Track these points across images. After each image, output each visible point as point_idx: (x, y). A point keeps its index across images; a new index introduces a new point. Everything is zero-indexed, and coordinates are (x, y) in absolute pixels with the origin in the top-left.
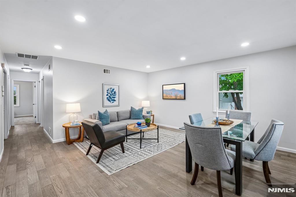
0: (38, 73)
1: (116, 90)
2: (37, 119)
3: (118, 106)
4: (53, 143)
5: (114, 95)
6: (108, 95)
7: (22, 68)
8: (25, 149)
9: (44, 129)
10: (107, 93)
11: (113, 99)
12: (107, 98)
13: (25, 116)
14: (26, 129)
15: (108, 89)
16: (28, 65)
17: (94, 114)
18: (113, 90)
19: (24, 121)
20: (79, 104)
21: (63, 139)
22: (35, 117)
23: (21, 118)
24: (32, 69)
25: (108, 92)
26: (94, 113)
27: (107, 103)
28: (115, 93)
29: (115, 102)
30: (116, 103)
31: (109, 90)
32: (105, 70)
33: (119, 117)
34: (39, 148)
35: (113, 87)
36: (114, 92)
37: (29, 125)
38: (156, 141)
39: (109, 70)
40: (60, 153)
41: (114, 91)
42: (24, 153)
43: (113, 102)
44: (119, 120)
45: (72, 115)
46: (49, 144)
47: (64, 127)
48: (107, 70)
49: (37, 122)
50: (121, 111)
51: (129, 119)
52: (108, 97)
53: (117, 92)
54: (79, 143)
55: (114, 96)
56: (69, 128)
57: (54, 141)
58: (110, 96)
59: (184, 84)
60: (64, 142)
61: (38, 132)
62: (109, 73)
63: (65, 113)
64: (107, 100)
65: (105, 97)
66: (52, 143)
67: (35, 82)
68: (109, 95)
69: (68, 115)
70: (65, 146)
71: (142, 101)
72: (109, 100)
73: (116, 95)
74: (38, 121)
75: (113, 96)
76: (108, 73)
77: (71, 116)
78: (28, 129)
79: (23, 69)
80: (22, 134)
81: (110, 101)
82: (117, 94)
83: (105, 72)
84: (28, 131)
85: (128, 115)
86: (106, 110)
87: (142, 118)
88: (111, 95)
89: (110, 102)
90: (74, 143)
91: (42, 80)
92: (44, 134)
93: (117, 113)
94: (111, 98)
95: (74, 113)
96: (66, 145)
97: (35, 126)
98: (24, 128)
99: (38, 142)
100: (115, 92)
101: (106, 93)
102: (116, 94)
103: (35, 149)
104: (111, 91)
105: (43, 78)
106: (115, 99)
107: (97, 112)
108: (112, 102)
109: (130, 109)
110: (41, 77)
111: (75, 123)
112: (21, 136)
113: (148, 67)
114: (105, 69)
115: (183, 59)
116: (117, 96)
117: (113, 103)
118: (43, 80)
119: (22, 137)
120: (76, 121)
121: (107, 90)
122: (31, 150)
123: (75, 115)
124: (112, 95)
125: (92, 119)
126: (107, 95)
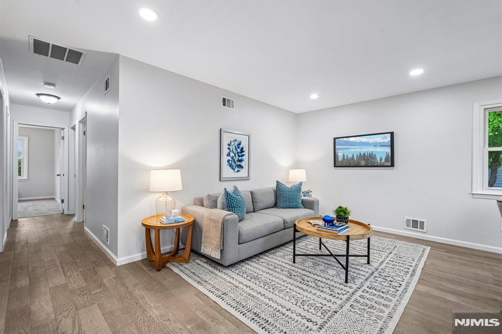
0: (70, 110)
1: (244, 145)
2: (65, 205)
3: (247, 179)
4: (118, 264)
5: (240, 154)
6: (230, 156)
7: (38, 95)
8: (51, 286)
9: (86, 229)
10: (228, 151)
11: (238, 164)
12: (228, 161)
13: (39, 200)
14: (45, 226)
15: (231, 142)
16: (53, 85)
17: (209, 196)
18: (240, 144)
19: (38, 208)
20: (178, 172)
21: (138, 255)
22: (63, 201)
23: (30, 203)
24: (59, 98)
25: (230, 147)
26: (210, 193)
27: (228, 172)
28: (242, 151)
29: (242, 171)
30: (243, 173)
31: (233, 143)
32: (224, 100)
33: (254, 203)
34: (86, 280)
35: (239, 138)
36: (240, 148)
37: (48, 218)
38: (365, 260)
39: (233, 101)
40: (146, 298)
41: (241, 146)
42: (48, 297)
43: (238, 171)
44: (256, 210)
45: (163, 198)
46: (109, 268)
47: (144, 225)
48: (229, 100)
49: (66, 212)
50: (259, 190)
51: (273, 207)
52: (231, 159)
53: (245, 149)
54: (181, 265)
55: (240, 158)
56: (158, 229)
57: (121, 260)
58: (232, 158)
59: (392, 134)
60: (142, 261)
61: (73, 233)
62: (233, 107)
63: (147, 191)
64: (228, 166)
65: (225, 158)
66: (115, 266)
67: (63, 129)
68: (232, 154)
69: (153, 197)
70: (152, 274)
71: (290, 171)
72: (231, 166)
73: (244, 155)
74: (68, 210)
75: (239, 156)
76: (230, 107)
77: (161, 199)
78: (48, 226)
79: (42, 97)
80: (36, 241)
81: (233, 169)
82: (246, 153)
83: (224, 105)
84: (51, 232)
85: (271, 200)
86: (236, 188)
87: (301, 205)
88: (235, 156)
89: (232, 171)
90: (168, 265)
91: (80, 122)
92: (88, 241)
93: (252, 193)
94: (235, 162)
95: (167, 193)
96: (150, 270)
97: (63, 221)
98: (40, 225)
99: (78, 261)
100: (242, 149)
101: (225, 151)
102: (243, 153)
103: (76, 285)
104: (235, 147)
105: (85, 115)
106: (242, 164)
107: (223, 192)
108: (237, 169)
109: (275, 186)
110: (78, 116)
111: (172, 218)
112: (36, 244)
113: (314, 96)
114: (225, 97)
115: (417, 72)
116: (245, 158)
117: (239, 173)
118: (83, 121)
119: (37, 247)
120: (175, 213)
121: (229, 145)
122: (65, 286)
123: (169, 198)
124: (237, 156)
125: (203, 206)
126: (228, 155)
